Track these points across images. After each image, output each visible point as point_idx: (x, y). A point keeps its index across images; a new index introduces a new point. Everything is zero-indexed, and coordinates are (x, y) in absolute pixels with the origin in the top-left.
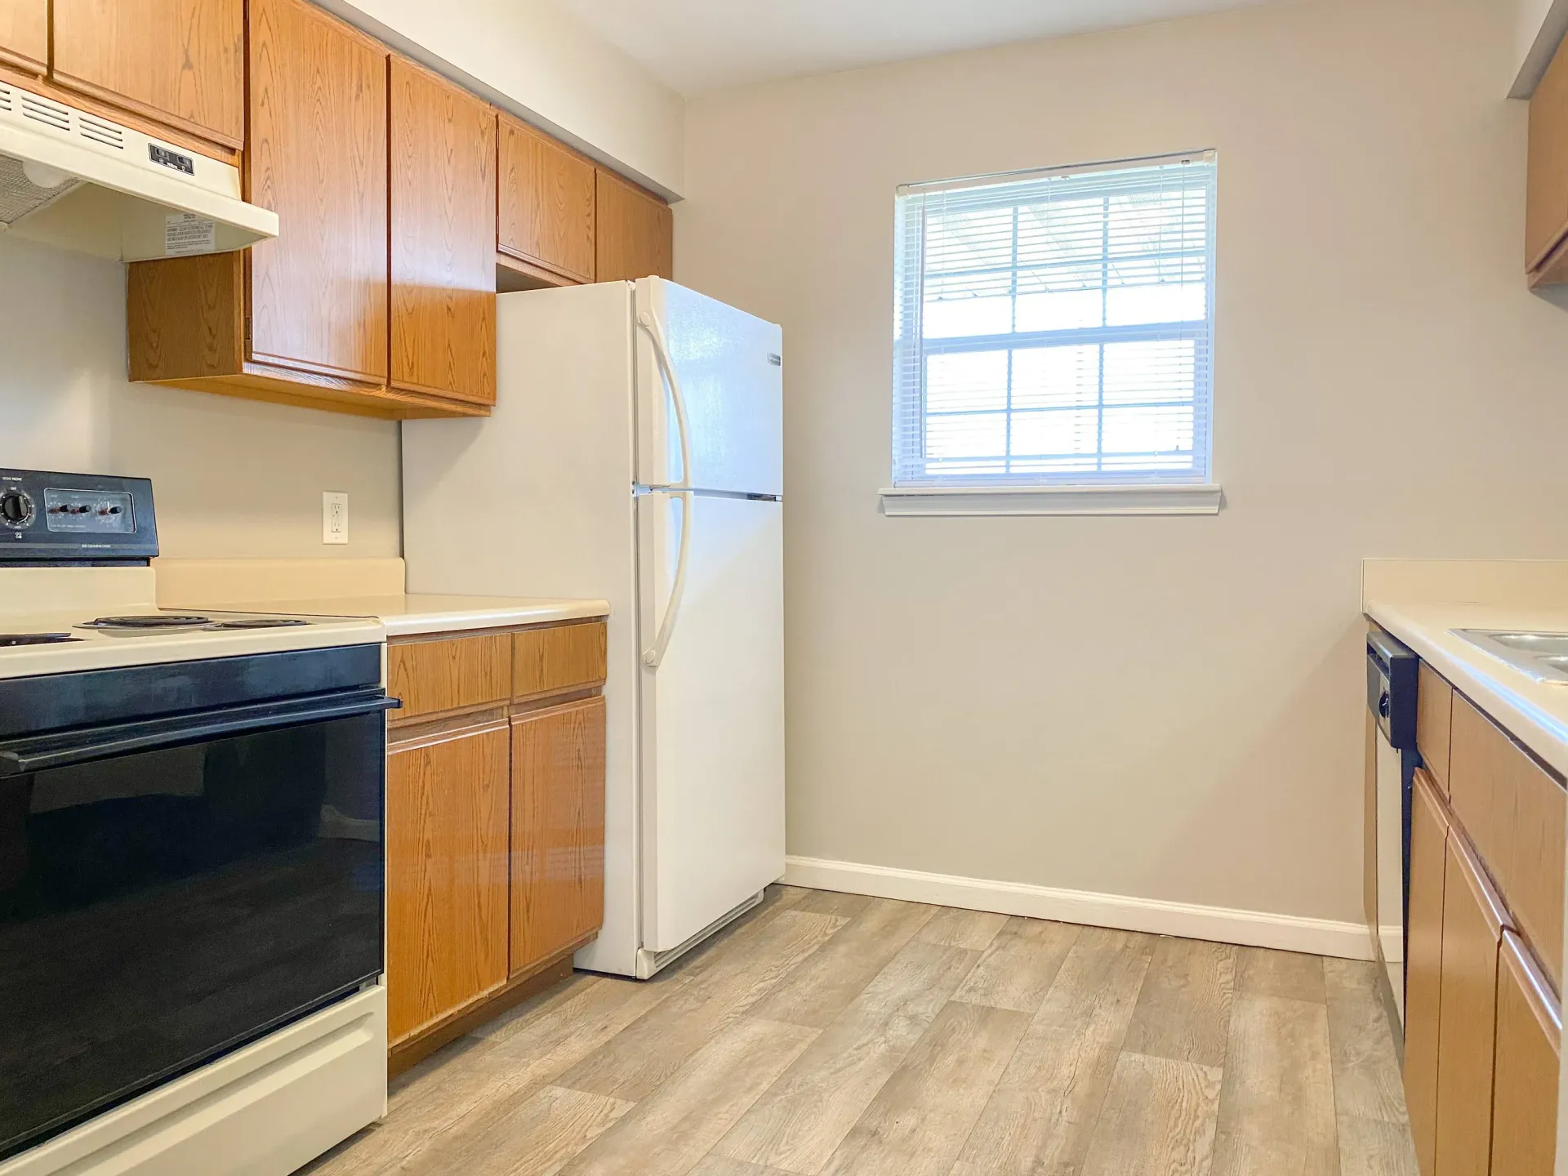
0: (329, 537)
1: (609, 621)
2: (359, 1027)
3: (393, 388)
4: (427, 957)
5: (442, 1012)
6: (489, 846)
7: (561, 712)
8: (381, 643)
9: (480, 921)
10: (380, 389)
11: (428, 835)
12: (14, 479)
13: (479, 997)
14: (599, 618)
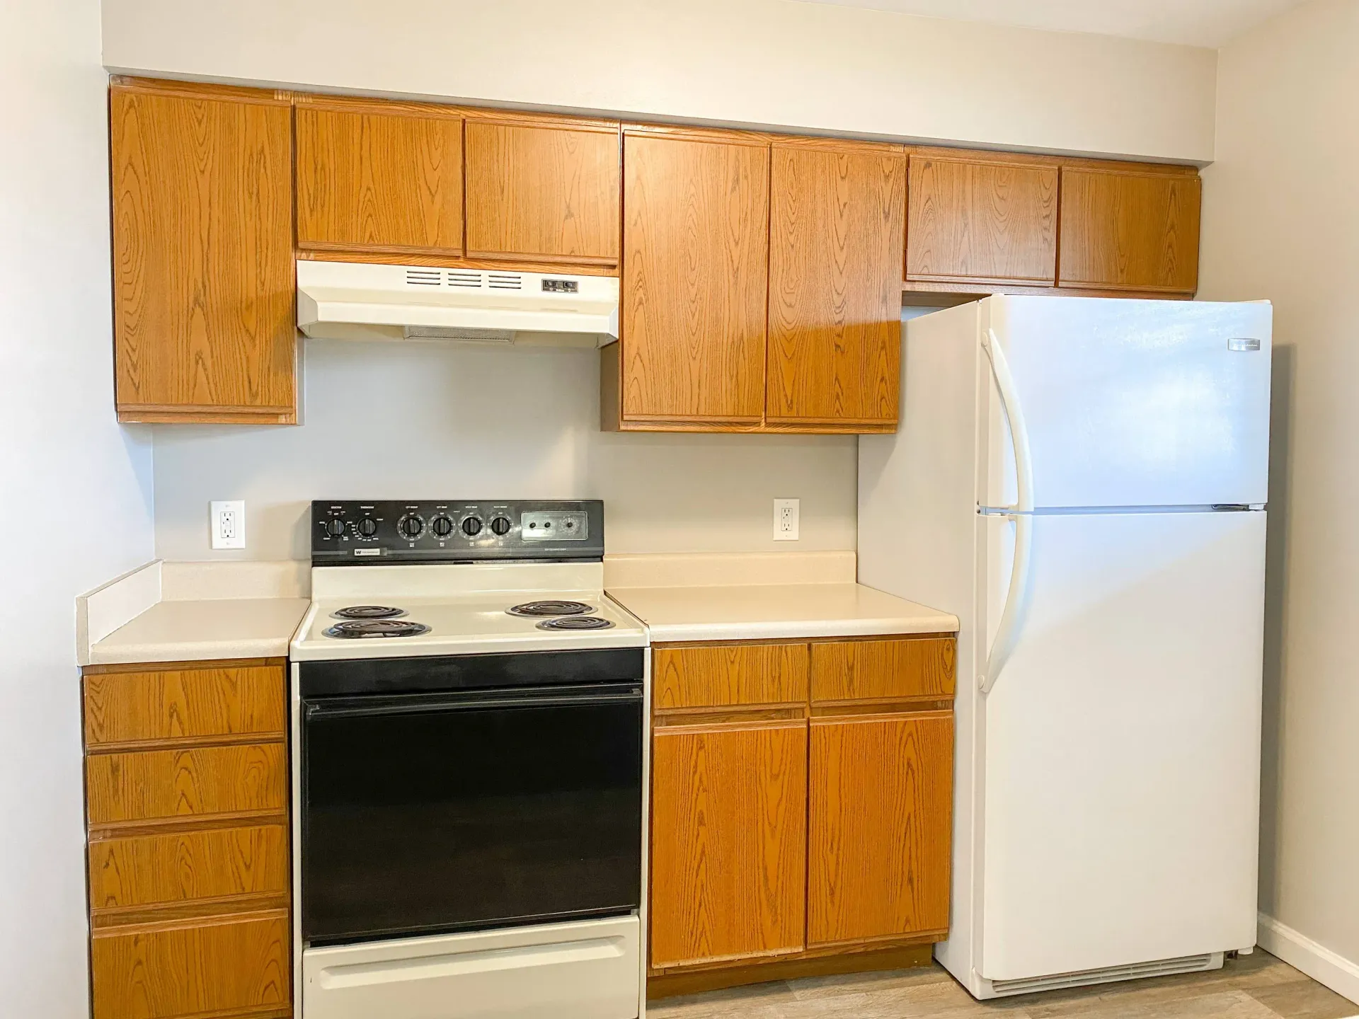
0: (779, 534)
1: (960, 637)
2: (613, 943)
3: (770, 423)
4: (700, 905)
5: (718, 955)
6: (779, 827)
7: (882, 721)
8: (644, 647)
9: (766, 890)
10: (760, 425)
11: (702, 806)
12: (502, 507)
13: (765, 954)
14: (948, 634)
